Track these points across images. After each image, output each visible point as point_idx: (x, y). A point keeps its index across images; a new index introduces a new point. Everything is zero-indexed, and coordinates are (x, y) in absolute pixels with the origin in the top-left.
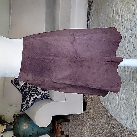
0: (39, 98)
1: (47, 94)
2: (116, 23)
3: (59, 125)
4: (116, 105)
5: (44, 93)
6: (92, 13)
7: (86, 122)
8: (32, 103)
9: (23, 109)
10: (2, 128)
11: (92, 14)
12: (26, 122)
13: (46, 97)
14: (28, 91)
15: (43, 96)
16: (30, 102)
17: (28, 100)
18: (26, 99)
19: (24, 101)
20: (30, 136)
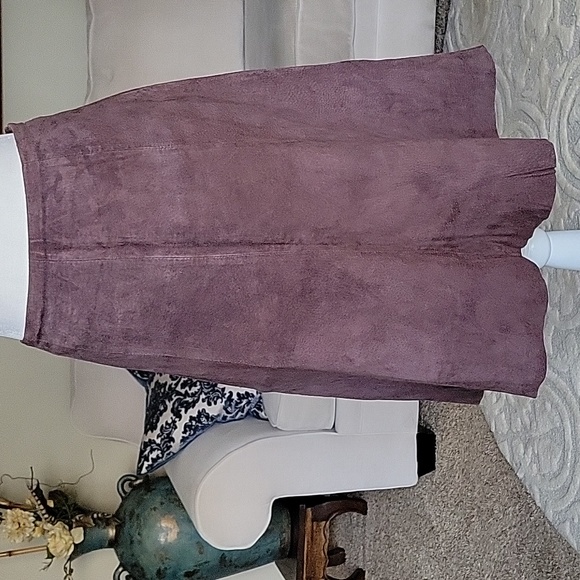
0: (219, 415)
1: (253, 396)
2: (565, 64)
3: (318, 526)
4: (562, 468)
5: (238, 394)
6: (459, 10)
7: (434, 524)
8: (187, 438)
9: (146, 464)
10: (67, 538)
11: (460, 17)
12: (169, 513)
13: (247, 408)
14: (170, 382)
15: (233, 404)
16: (178, 434)
17: (167, 423)
18: (158, 421)
19: (153, 428)
20: (188, 574)
